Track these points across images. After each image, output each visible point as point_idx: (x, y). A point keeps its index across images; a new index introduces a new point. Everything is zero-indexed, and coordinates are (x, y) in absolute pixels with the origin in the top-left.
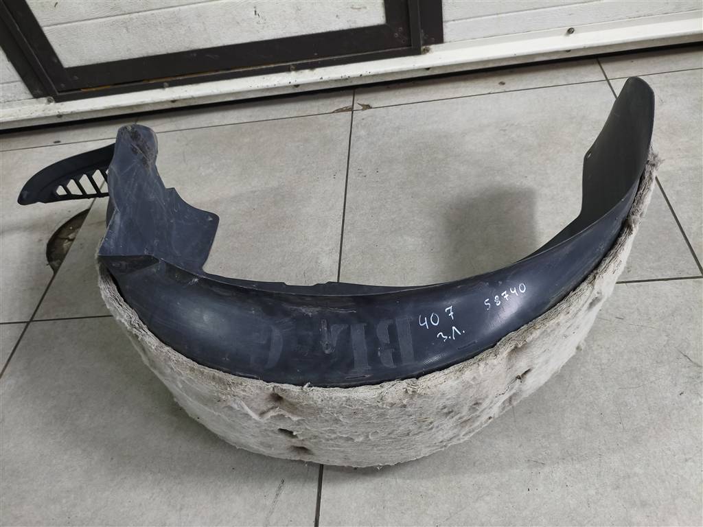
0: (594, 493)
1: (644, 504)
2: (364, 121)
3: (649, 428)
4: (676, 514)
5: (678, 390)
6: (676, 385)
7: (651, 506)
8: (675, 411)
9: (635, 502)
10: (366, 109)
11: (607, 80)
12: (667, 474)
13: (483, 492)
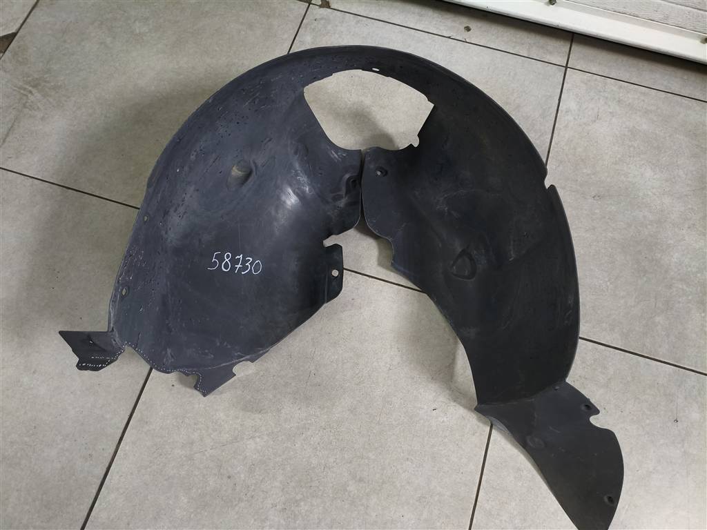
0: (332, 461)
1: (361, 480)
2: (315, 23)
3: (396, 427)
4: (378, 494)
5: (434, 406)
6: (435, 401)
7: (365, 483)
8: (422, 421)
9: (356, 477)
10: (323, 7)
11: (566, 67)
12: (389, 464)
13: (257, 434)
